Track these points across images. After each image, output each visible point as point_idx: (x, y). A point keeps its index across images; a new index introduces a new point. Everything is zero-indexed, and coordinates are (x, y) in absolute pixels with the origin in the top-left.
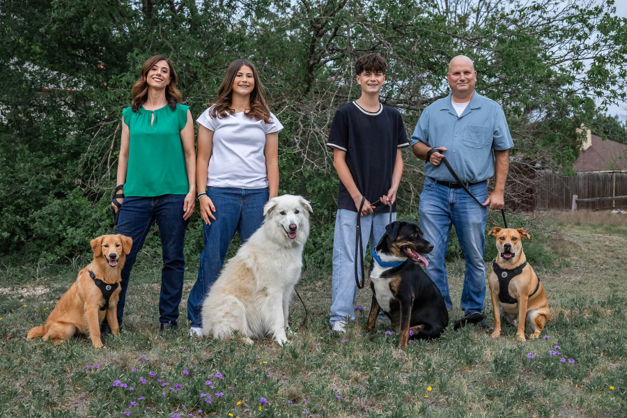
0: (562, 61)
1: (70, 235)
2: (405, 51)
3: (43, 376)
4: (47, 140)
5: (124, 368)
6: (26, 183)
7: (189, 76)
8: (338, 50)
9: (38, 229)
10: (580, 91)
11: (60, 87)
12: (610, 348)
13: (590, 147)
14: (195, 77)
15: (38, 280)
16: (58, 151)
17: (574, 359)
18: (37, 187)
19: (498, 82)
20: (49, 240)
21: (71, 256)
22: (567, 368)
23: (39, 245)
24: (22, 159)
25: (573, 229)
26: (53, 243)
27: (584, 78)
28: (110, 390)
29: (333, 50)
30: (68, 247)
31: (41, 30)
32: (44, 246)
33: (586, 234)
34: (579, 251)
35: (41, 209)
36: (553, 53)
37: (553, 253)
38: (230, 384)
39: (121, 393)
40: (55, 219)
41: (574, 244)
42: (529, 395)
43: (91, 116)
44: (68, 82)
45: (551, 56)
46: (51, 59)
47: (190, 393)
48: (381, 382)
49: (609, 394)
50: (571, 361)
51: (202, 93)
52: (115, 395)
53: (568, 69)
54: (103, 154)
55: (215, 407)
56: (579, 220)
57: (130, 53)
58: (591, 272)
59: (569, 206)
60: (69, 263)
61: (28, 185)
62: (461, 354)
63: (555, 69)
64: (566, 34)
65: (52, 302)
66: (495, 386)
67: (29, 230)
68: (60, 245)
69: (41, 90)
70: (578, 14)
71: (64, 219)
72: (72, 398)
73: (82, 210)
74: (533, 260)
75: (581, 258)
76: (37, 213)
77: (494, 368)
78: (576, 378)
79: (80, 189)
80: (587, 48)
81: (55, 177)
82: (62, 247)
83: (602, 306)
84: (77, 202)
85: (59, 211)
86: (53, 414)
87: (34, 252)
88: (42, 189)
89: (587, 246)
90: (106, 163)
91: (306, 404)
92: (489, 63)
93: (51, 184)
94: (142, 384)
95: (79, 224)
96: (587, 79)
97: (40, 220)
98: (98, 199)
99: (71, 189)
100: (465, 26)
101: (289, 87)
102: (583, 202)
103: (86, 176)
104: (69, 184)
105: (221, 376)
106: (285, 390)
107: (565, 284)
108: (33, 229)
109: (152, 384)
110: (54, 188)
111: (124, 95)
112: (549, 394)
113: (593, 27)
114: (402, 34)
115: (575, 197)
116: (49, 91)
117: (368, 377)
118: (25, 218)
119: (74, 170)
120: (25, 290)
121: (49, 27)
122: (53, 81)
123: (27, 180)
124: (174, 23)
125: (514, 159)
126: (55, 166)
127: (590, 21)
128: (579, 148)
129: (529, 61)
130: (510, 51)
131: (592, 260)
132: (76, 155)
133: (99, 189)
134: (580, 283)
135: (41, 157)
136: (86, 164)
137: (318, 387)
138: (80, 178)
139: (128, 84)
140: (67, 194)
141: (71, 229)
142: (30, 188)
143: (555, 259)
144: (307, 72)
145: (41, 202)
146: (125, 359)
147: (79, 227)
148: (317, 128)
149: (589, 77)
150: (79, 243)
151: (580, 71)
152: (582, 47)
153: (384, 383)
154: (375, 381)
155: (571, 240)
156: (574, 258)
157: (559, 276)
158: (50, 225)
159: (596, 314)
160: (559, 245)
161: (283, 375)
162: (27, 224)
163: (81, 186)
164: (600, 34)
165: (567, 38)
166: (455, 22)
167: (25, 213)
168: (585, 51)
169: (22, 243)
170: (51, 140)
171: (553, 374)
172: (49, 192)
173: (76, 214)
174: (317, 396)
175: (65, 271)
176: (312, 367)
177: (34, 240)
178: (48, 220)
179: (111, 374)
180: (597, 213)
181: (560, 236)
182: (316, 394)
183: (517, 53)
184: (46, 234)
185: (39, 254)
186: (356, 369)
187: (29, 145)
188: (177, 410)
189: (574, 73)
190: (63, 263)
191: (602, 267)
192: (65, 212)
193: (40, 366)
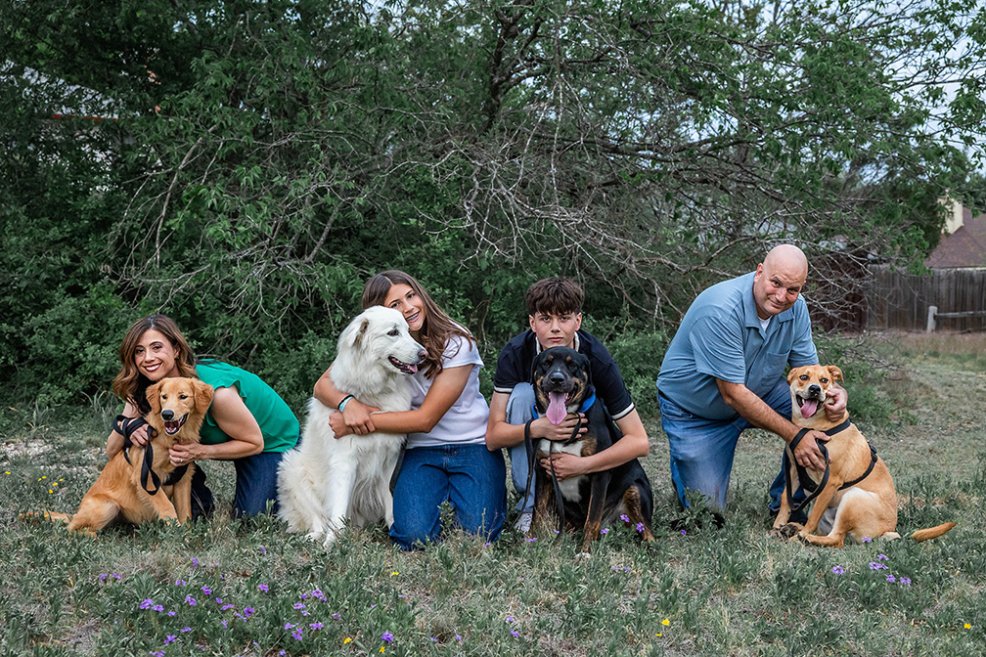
0: (908, 86)
1: (90, 357)
2: (651, 65)
3: (26, 590)
4: (58, 200)
5: (163, 579)
6: (20, 269)
7: (294, 99)
8: (540, 61)
9: (38, 346)
10: (938, 136)
11: (80, 112)
12: (971, 559)
13: (961, 228)
14: (304, 100)
15: (34, 430)
16: (74, 217)
17: (911, 577)
18: (37, 277)
19: (804, 117)
20: (56, 364)
21: (91, 391)
22: (898, 593)
23: (39, 373)
24: (14, 230)
25: (925, 363)
26: (62, 369)
27: (945, 114)
28: (135, 615)
29: (532, 59)
30: (87, 377)
31: (49, 17)
32: (47, 374)
33: (947, 371)
34: (934, 398)
35: (44, 312)
36: (895, 72)
37: (889, 401)
38: (336, 608)
39: (154, 622)
40: (66, 329)
41: (926, 387)
42: (831, 636)
43: (131, 161)
44: (93, 104)
45: (890, 77)
46: (68, 67)
47: (268, 623)
48: (586, 610)
49: (963, 636)
50: (906, 582)
51: (315, 128)
52: (144, 624)
53: (919, 99)
54: (150, 224)
55: (308, 646)
56: (937, 347)
57: (195, 59)
58: (952, 434)
59: (922, 324)
60: (87, 404)
61: (23, 272)
62: (724, 566)
63: (897, 97)
64: (917, 40)
65: (55, 467)
66: (778, 620)
67: (25, 347)
68: (74, 373)
69: (49, 116)
70: (935, 8)
71: (81, 330)
72: (71, 627)
73: (112, 316)
74: (856, 412)
75: (935, 410)
76: (36, 320)
77: (776, 590)
78: (912, 610)
79: (110, 282)
80: (949, 64)
81: (68, 261)
82: (77, 377)
83: (964, 490)
84: (103, 302)
85: (73, 317)
86: (36, 653)
87: (30, 385)
88: (47, 279)
89: (947, 390)
90: (153, 239)
91: (461, 643)
92: (788, 87)
93: (62, 273)
94: (189, 607)
95: (107, 338)
96: (949, 115)
97: (41, 331)
98: (139, 299)
99: (94, 282)
100: (755, 25)
101: (458, 120)
102: (946, 318)
103: (120, 259)
104: (91, 272)
105: (322, 596)
106: (427, 619)
107: (906, 453)
108: (30, 346)
109: (207, 607)
110: (67, 279)
111: (185, 128)
112: (865, 633)
113: (961, 30)
114: (646, 35)
115: (933, 309)
116: (64, 118)
117: (566, 601)
118: (17, 328)
119: (101, 250)
120: (12, 446)
121: (64, 13)
122: (71, 102)
123: (22, 265)
124: (271, 11)
125: (828, 246)
126: (68, 241)
127: (956, 21)
128: (940, 229)
129: (854, 84)
130: (822, 66)
131: (954, 414)
132: (104, 225)
133: (140, 281)
134: (931, 451)
135: (47, 228)
136: (120, 240)
137: (482, 616)
138: (109, 263)
139: (192, 109)
140: (88, 289)
141: (92, 348)
142: (27, 278)
143: (892, 411)
144: (489, 96)
145: (44, 301)
146: (165, 565)
147: (105, 344)
148: (503, 187)
149: (953, 113)
150: (105, 371)
151: (938, 102)
152: (942, 63)
153: (591, 612)
154: (577, 608)
155: (922, 380)
156: (925, 409)
157: (898, 440)
158: (58, 340)
159: (953, 503)
160: (900, 388)
161: (428, 595)
162: (19, 338)
163: (110, 277)
164: (971, 42)
165: (917, 47)
166: (739, 19)
167: (17, 318)
168: (947, 69)
169: (12, 369)
170: (63, 199)
171: (873, 602)
172: (58, 284)
173: (101, 322)
174: (479, 631)
175: (81, 416)
176: (475, 583)
177: (32, 363)
178: (54, 331)
179: (139, 589)
180: (968, 337)
181: (903, 373)
182: (479, 628)
183: (833, 71)
184: (51, 355)
185: (39, 387)
186: (547, 588)
187: (28, 207)
188: (246, 650)
189: (928, 105)
190: (78, 403)
191: (969, 426)
192: (83, 318)
193: (24, 574)
